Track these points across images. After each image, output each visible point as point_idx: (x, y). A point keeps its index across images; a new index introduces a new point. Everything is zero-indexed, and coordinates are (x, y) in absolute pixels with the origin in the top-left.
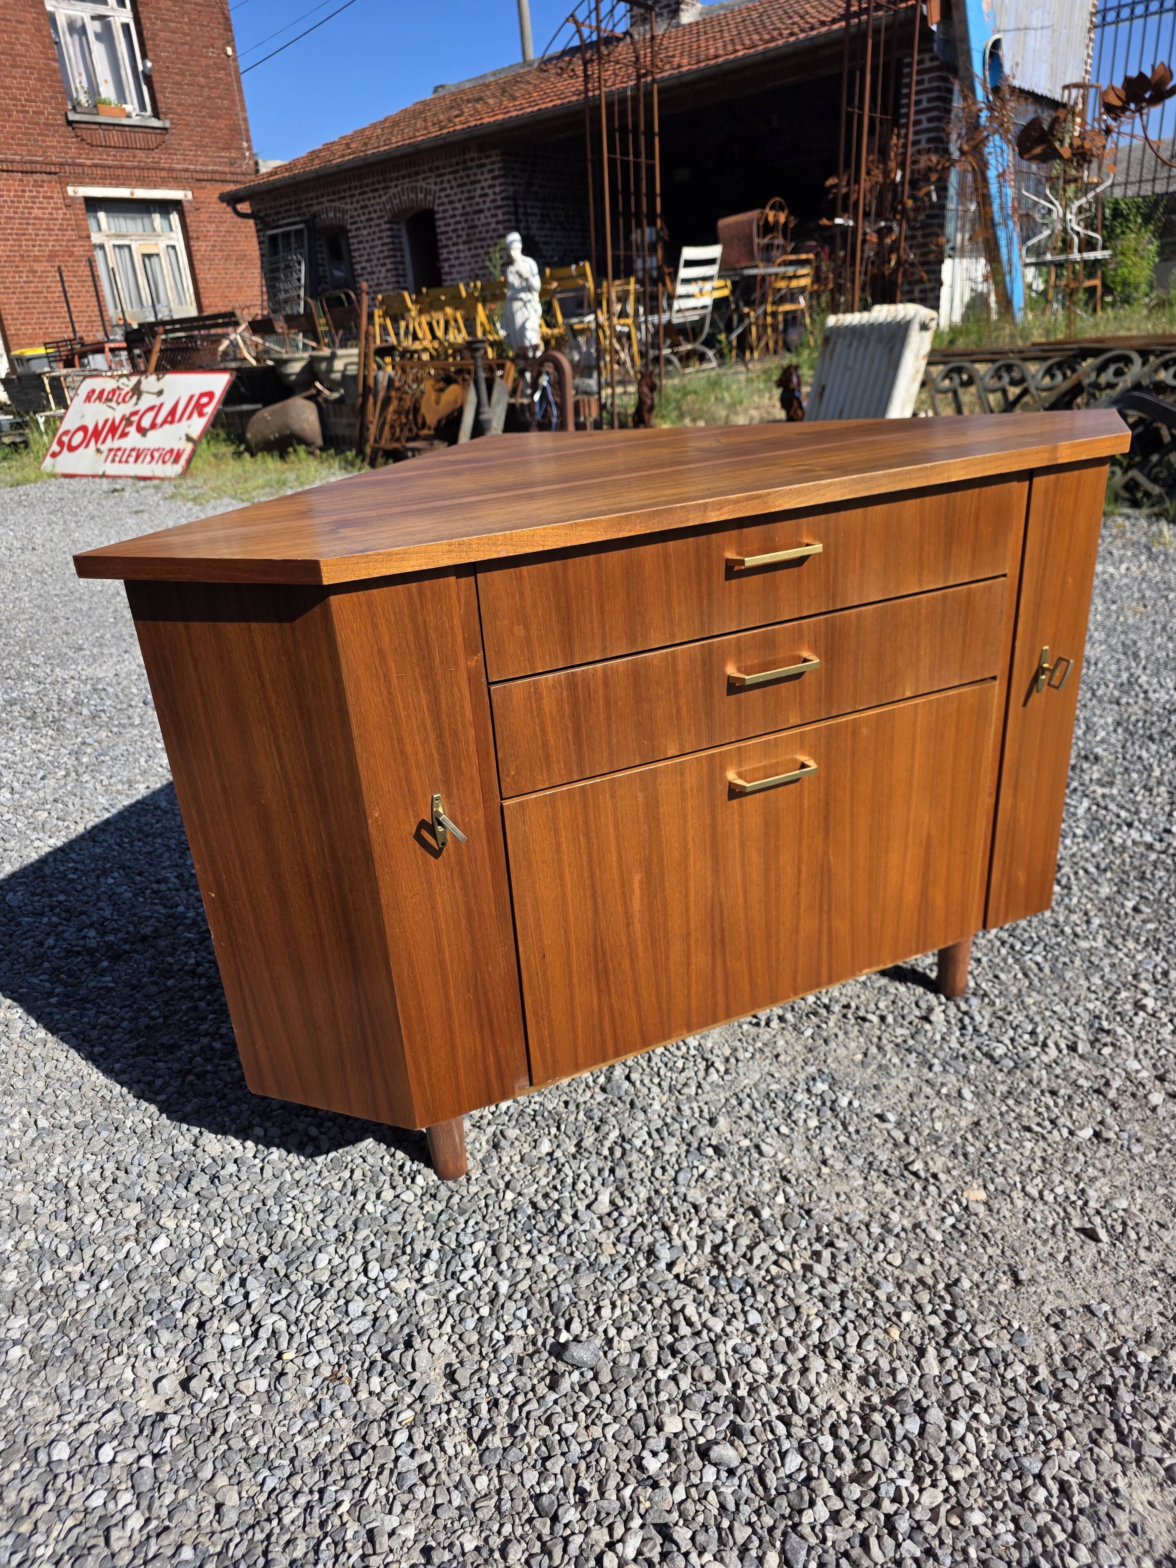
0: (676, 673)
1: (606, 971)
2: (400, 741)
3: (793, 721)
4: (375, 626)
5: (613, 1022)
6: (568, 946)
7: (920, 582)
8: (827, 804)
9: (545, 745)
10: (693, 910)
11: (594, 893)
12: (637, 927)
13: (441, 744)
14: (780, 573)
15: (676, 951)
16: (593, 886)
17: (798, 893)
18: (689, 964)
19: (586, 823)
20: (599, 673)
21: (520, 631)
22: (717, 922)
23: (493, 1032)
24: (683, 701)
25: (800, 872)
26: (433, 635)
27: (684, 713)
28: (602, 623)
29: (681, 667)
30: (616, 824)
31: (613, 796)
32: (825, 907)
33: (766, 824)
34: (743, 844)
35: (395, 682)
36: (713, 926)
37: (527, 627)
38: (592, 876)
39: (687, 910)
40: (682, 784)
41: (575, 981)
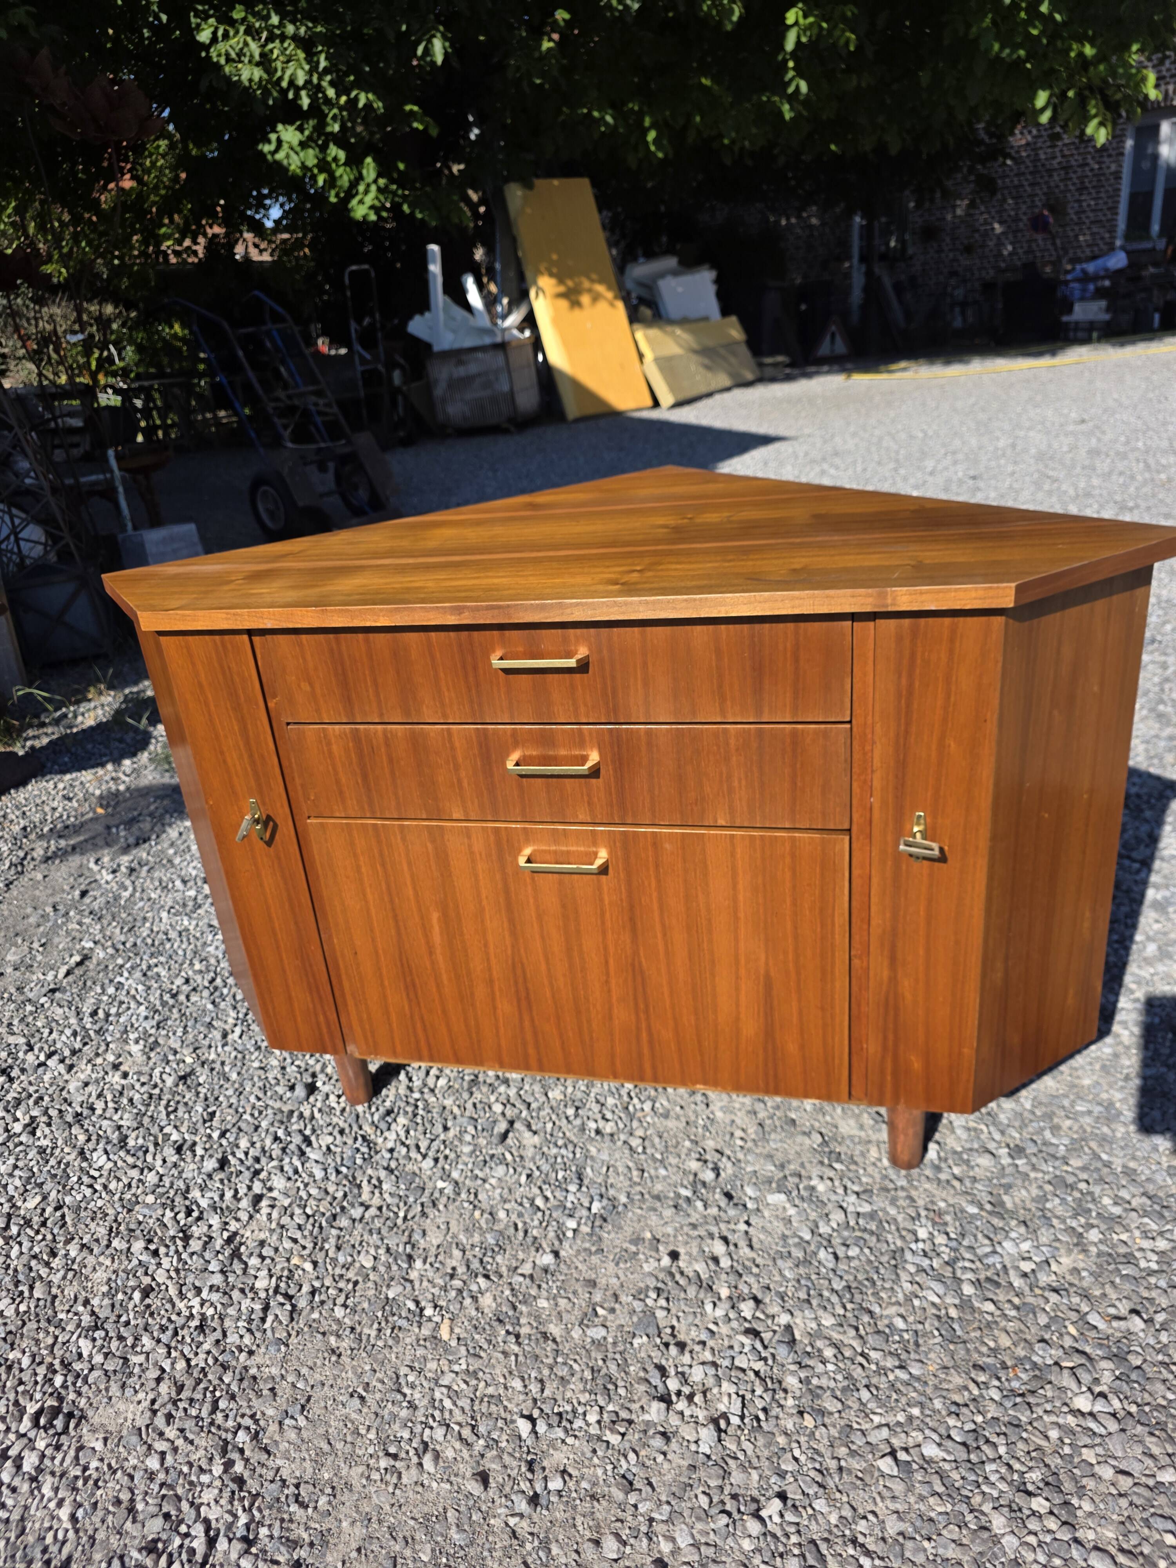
0: (453, 748)
1: (414, 985)
2: (222, 753)
3: (581, 817)
4: (193, 664)
5: (425, 1030)
6: (377, 952)
7: (723, 712)
8: (632, 907)
9: (338, 782)
10: (493, 961)
11: (395, 917)
12: (440, 958)
13: (253, 763)
14: (550, 677)
15: (481, 991)
16: (393, 910)
17: (607, 982)
18: (495, 1008)
19: (381, 854)
20: (380, 734)
21: (305, 686)
22: (521, 980)
23: (320, 997)
24: (463, 774)
25: (607, 962)
26: (237, 679)
27: (465, 784)
28: (377, 695)
29: (457, 744)
30: (409, 864)
31: (404, 839)
32: (642, 1006)
33: (564, 906)
34: (540, 918)
35: (212, 708)
36: (516, 983)
37: (311, 685)
38: (392, 901)
39: (488, 960)
40: (470, 846)
41: (386, 983)
